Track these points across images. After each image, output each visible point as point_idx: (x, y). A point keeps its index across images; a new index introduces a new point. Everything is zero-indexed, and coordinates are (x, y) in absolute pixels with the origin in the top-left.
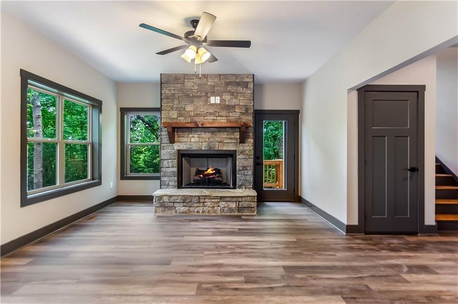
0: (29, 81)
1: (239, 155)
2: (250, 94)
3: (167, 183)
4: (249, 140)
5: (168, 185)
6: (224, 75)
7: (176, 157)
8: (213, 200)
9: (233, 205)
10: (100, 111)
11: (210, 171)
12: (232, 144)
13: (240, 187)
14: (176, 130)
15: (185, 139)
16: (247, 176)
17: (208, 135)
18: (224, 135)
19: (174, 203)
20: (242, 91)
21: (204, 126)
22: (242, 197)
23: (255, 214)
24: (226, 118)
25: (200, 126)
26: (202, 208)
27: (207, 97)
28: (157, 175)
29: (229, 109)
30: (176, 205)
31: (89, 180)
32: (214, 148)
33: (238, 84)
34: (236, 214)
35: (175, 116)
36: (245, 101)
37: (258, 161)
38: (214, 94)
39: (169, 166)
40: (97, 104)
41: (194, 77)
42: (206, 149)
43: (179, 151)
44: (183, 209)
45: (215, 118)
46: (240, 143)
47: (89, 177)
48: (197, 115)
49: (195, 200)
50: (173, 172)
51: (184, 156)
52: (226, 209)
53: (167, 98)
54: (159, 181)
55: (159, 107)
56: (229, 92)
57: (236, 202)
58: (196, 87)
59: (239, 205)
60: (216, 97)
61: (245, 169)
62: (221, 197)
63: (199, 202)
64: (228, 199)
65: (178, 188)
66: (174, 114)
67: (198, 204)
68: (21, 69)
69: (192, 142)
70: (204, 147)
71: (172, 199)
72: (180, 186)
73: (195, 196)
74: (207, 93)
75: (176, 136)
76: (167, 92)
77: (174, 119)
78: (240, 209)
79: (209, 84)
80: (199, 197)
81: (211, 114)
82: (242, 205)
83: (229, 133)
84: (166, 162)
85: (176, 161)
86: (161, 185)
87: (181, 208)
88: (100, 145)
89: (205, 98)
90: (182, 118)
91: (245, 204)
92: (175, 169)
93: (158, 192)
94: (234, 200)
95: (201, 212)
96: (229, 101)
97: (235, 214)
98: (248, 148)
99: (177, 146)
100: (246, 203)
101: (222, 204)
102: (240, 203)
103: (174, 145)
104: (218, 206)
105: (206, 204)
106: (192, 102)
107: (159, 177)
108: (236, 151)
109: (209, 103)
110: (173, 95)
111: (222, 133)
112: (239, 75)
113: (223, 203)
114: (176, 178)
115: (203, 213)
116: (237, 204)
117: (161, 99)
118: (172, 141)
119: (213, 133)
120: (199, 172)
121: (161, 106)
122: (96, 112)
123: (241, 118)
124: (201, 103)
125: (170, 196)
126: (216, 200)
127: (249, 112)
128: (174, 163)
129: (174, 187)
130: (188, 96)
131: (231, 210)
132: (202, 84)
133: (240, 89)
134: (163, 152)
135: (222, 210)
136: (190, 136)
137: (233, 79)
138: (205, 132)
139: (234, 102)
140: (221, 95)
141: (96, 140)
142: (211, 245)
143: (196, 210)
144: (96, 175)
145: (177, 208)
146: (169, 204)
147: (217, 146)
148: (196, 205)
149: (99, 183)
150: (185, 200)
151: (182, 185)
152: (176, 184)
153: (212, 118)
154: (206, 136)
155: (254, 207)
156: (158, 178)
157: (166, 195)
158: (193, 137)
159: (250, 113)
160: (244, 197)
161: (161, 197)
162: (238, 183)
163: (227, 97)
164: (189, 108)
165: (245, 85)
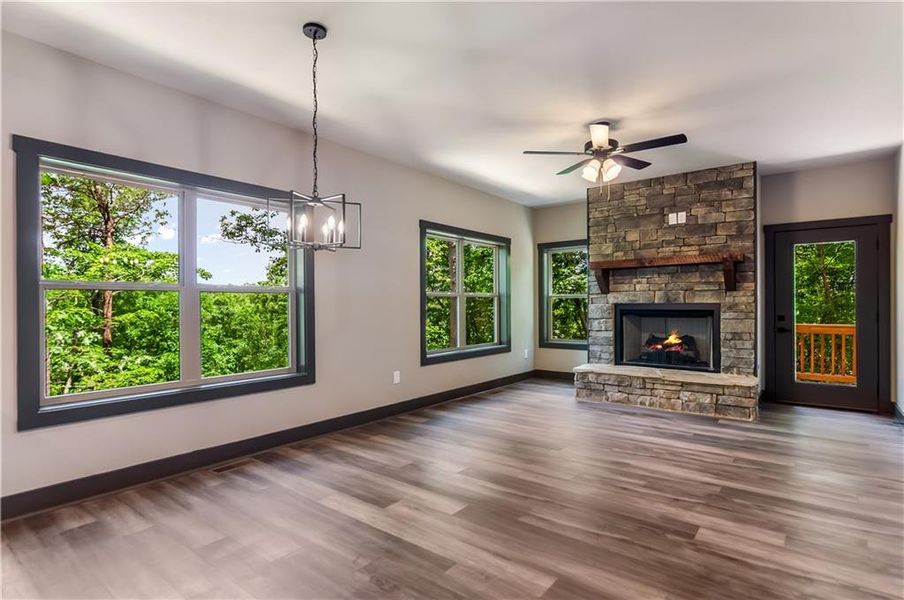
0: (428, 231)
1: (724, 312)
2: (746, 200)
3: (598, 355)
4: (746, 285)
5: (600, 359)
6: (692, 173)
7: (612, 315)
8: (669, 388)
9: (707, 400)
10: (509, 252)
11: (673, 339)
12: (710, 293)
13: (728, 369)
14: (611, 273)
15: (626, 287)
16: (742, 352)
17: (664, 278)
18: (695, 278)
19: (604, 385)
20: (730, 197)
21: (652, 264)
22: (723, 387)
23: (750, 420)
24: (697, 247)
25: (647, 265)
26: (648, 398)
27: (664, 216)
28: (584, 342)
29: (704, 232)
30: (607, 388)
31: (496, 344)
32: (675, 299)
33: (722, 185)
34: (713, 415)
35: (609, 251)
36: (738, 214)
37: (780, 324)
38: (675, 208)
39: (601, 328)
40: (505, 243)
41: (640, 185)
42: (662, 302)
43: (616, 305)
44: (618, 396)
45: (678, 249)
46: (727, 290)
47: (496, 341)
48: (646, 247)
49: (637, 383)
50: (606, 338)
51: (625, 314)
52: (692, 405)
53: (597, 224)
54: (586, 352)
55: (586, 238)
56: (704, 201)
57: (712, 394)
58: (643, 202)
59: (717, 400)
60: (680, 214)
61: (737, 338)
62: (683, 383)
63: (644, 388)
64: (696, 388)
65: (616, 364)
66: (608, 249)
67: (642, 391)
68: (421, 221)
69: (638, 291)
70: (658, 298)
71: (600, 380)
72: (619, 360)
73: (638, 378)
74: (663, 209)
75: (611, 282)
76: (597, 215)
77: (608, 255)
78: (718, 408)
79: (665, 192)
80: (643, 379)
81: (669, 243)
82: (724, 401)
83: (704, 274)
84: (596, 322)
85: (611, 323)
86: (589, 358)
87: (615, 394)
88: (508, 297)
89: (659, 216)
90: (620, 254)
91: (730, 400)
92: (611, 334)
93: (584, 367)
94: (708, 390)
95: (647, 403)
96: (704, 217)
97: (709, 415)
98: (744, 299)
99: (612, 298)
100: (732, 398)
101: (685, 395)
102: (720, 397)
103: (609, 295)
104: (678, 398)
105: (656, 392)
106: (637, 226)
107: (585, 345)
108: (720, 304)
109: (665, 225)
110: (606, 219)
111: (689, 274)
112: (724, 168)
113: (686, 393)
114: (612, 348)
115: (651, 405)
116: (715, 400)
117: (588, 227)
118: (605, 289)
119: (672, 274)
120: (653, 340)
121: (589, 237)
122: (503, 253)
123: (729, 246)
124: (653, 227)
125: (599, 375)
126: (674, 388)
127: (746, 232)
128: (608, 325)
129: (608, 362)
130: (630, 217)
131: (702, 407)
132: (653, 196)
133: (726, 193)
134: (591, 307)
135: (685, 405)
136: (635, 280)
137: (713, 177)
138: (659, 274)
139: (714, 217)
140: (688, 209)
141: (503, 291)
142: (630, 444)
143: (639, 400)
144: (504, 339)
145: (609, 394)
146: (598, 387)
147: (681, 296)
148: (639, 392)
149: (508, 349)
150: (621, 382)
151: (622, 360)
152: (612, 357)
153: (672, 249)
154: (660, 280)
155: (749, 408)
156: (585, 348)
157: (592, 372)
158: (639, 283)
159: (748, 235)
160: (728, 387)
161: (584, 375)
162: (724, 362)
163: (699, 211)
164: (633, 236)
165: (739, 184)
